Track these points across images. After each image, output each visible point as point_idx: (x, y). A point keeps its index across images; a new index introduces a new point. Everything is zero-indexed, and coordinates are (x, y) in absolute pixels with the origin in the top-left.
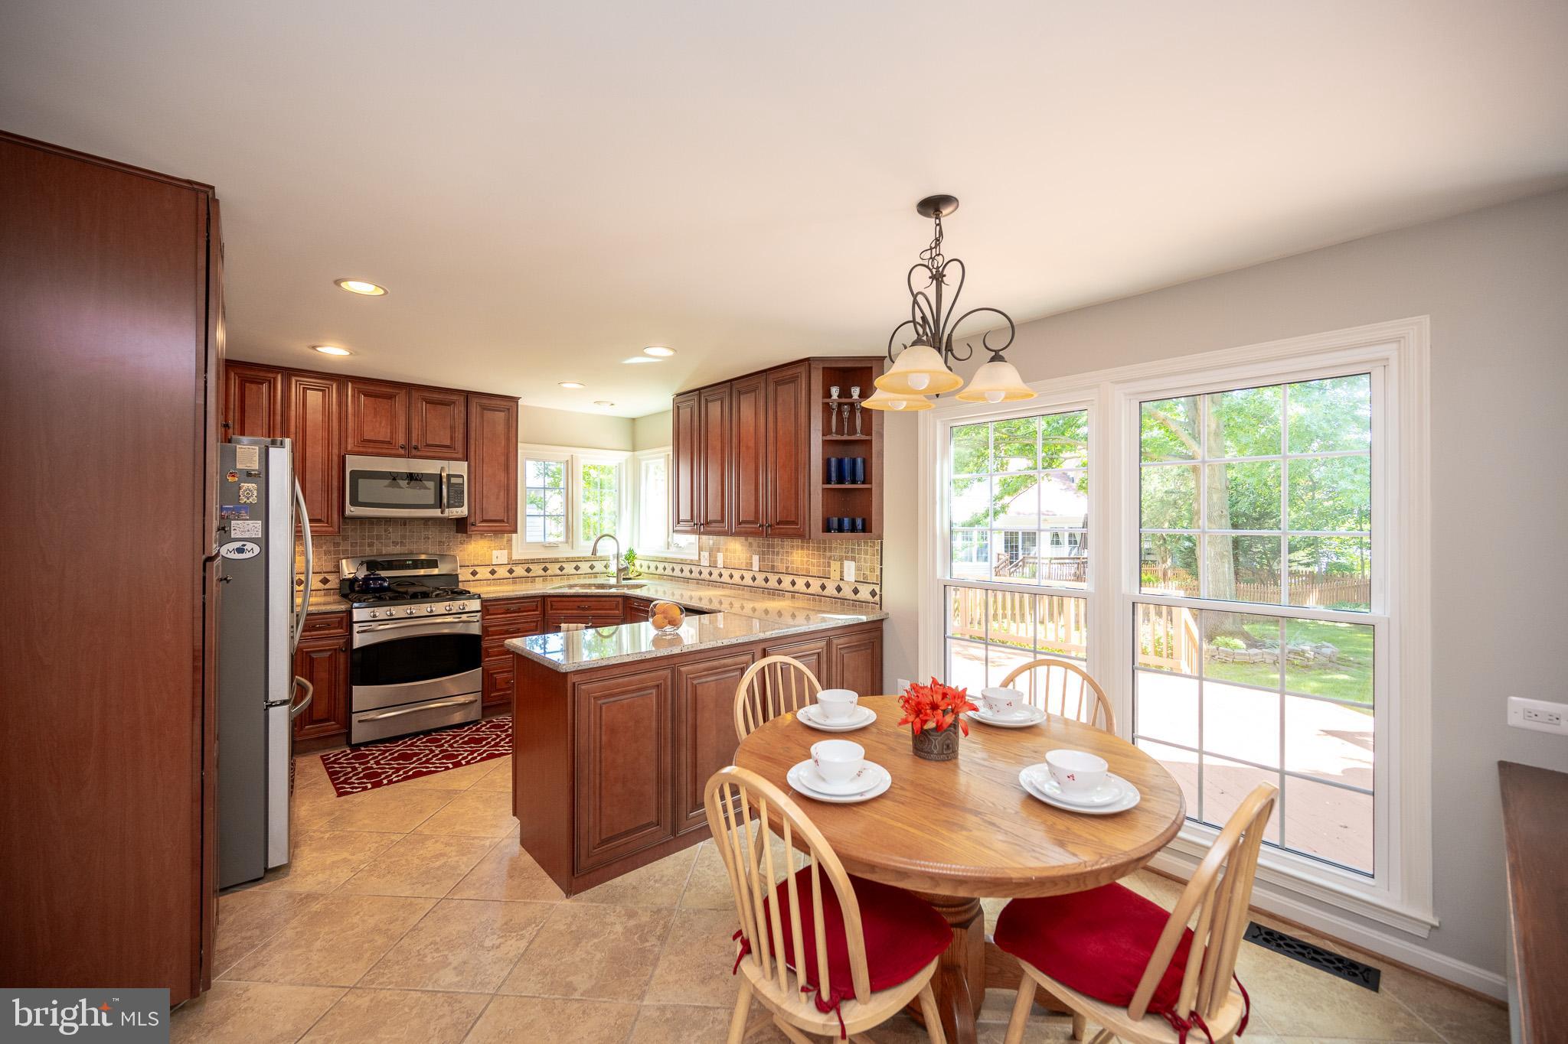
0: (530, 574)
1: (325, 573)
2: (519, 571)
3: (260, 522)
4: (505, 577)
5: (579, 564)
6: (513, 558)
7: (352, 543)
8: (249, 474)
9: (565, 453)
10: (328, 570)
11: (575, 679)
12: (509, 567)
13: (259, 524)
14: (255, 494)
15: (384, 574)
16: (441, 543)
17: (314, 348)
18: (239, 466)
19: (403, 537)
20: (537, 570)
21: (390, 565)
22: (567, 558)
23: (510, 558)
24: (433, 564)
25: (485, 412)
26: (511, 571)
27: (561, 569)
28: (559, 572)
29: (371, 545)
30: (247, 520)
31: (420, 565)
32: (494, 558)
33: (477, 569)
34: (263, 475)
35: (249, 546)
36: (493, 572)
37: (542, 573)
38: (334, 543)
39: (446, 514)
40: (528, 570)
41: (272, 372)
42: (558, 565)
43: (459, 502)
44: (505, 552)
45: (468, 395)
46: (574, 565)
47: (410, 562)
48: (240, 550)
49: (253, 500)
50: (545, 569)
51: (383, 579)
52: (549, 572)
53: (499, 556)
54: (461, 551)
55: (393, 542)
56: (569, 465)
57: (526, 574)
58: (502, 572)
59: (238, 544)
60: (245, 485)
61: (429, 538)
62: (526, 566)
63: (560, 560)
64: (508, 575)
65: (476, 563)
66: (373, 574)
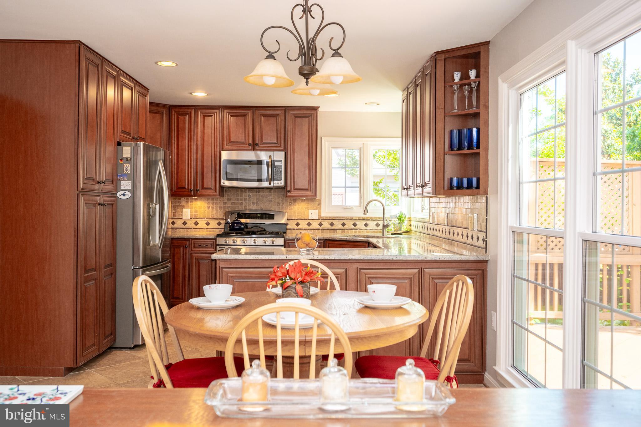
0: (333, 227)
1: (219, 219)
2: (326, 224)
3: (131, 182)
4: (317, 228)
5: (368, 222)
6: (322, 216)
7: (232, 203)
8: (127, 159)
9: (359, 142)
10: (221, 218)
11: (222, 264)
12: (319, 221)
13: (130, 183)
14: (129, 169)
15: (243, 221)
16: (278, 204)
17: (191, 94)
18: (124, 156)
19: (258, 199)
20: (337, 224)
21: (249, 216)
22: (359, 217)
23: (320, 216)
24: (271, 216)
25: (296, 118)
26: (320, 224)
27: (355, 225)
28: (353, 227)
29: (241, 204)
30: (126, 181)
31: (264, 217)
32: (310, 215)
33: (300, 222)
34: (132, 160)
35: (127, 193)
36: (309, 224)
37: (341, 227)
38: (224, 202)
39: (272, 185)
40: (332, 224)
41: (190, 109)
42: (353, 222)
43: (279, 177)
44: (317, 211)
45: (286, 109)
46: (364, 222)
47: (260, 215)
48: (124, 195)
49: (129, 172)
50: (343, 224)
51: (242, 224)
52: (346, 227)
53: (313, 214)
54: (290, 209)
55: (253, 203)
56: (362, 150)
57: (330, 227)
58: (315, 225)
59: (123, 192)
60: (126, 165)
61: (271, 201)
62: (330, 221)
63: (354, 219)
64: (318, 227)
65: (299, 218)
66: (237, 220)
